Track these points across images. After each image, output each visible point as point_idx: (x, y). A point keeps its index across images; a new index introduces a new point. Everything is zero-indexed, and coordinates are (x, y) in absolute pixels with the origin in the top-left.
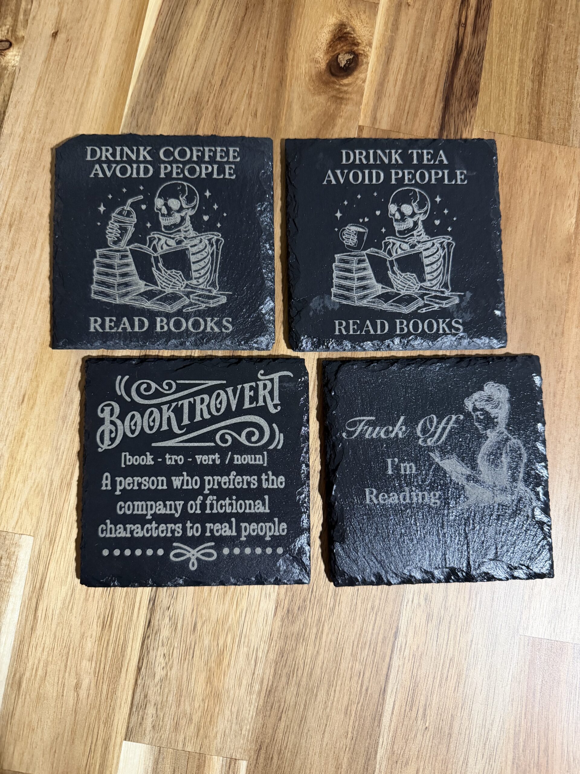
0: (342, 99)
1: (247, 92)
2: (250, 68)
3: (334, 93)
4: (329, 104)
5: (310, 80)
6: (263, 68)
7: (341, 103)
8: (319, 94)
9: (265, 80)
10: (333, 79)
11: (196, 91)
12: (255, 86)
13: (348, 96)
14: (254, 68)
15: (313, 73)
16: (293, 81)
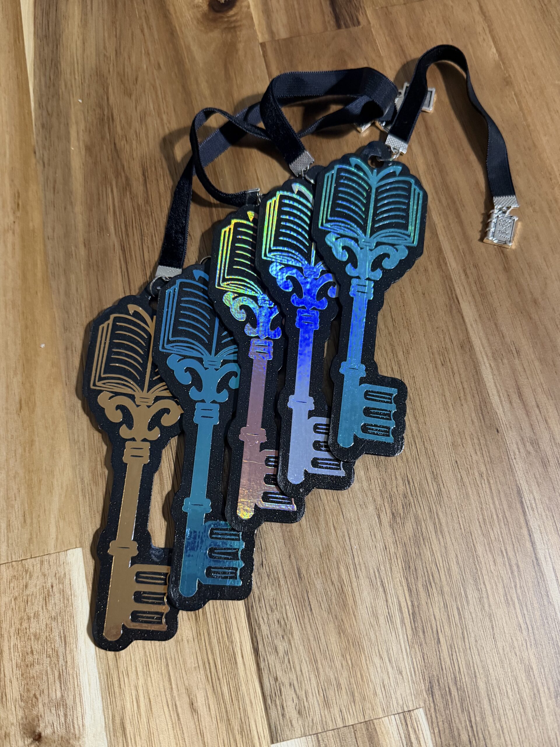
0: (235, 27)
1: (143, 52)
2: (138, 32)
3: (225, 25)
4: (224, 35)
5: (198, 23)
6: (150, 28)
7: (236, 32)
8: (212, 31)
9: (156, 37)
10: (219, 15)
11: (94, 67)
12: (149, 44)
13: (239, 24)
14: (142, 31)
15: (199, 16)
16: (183, 28)
